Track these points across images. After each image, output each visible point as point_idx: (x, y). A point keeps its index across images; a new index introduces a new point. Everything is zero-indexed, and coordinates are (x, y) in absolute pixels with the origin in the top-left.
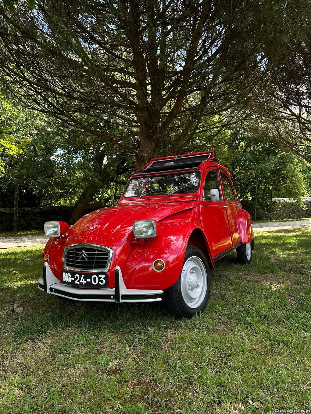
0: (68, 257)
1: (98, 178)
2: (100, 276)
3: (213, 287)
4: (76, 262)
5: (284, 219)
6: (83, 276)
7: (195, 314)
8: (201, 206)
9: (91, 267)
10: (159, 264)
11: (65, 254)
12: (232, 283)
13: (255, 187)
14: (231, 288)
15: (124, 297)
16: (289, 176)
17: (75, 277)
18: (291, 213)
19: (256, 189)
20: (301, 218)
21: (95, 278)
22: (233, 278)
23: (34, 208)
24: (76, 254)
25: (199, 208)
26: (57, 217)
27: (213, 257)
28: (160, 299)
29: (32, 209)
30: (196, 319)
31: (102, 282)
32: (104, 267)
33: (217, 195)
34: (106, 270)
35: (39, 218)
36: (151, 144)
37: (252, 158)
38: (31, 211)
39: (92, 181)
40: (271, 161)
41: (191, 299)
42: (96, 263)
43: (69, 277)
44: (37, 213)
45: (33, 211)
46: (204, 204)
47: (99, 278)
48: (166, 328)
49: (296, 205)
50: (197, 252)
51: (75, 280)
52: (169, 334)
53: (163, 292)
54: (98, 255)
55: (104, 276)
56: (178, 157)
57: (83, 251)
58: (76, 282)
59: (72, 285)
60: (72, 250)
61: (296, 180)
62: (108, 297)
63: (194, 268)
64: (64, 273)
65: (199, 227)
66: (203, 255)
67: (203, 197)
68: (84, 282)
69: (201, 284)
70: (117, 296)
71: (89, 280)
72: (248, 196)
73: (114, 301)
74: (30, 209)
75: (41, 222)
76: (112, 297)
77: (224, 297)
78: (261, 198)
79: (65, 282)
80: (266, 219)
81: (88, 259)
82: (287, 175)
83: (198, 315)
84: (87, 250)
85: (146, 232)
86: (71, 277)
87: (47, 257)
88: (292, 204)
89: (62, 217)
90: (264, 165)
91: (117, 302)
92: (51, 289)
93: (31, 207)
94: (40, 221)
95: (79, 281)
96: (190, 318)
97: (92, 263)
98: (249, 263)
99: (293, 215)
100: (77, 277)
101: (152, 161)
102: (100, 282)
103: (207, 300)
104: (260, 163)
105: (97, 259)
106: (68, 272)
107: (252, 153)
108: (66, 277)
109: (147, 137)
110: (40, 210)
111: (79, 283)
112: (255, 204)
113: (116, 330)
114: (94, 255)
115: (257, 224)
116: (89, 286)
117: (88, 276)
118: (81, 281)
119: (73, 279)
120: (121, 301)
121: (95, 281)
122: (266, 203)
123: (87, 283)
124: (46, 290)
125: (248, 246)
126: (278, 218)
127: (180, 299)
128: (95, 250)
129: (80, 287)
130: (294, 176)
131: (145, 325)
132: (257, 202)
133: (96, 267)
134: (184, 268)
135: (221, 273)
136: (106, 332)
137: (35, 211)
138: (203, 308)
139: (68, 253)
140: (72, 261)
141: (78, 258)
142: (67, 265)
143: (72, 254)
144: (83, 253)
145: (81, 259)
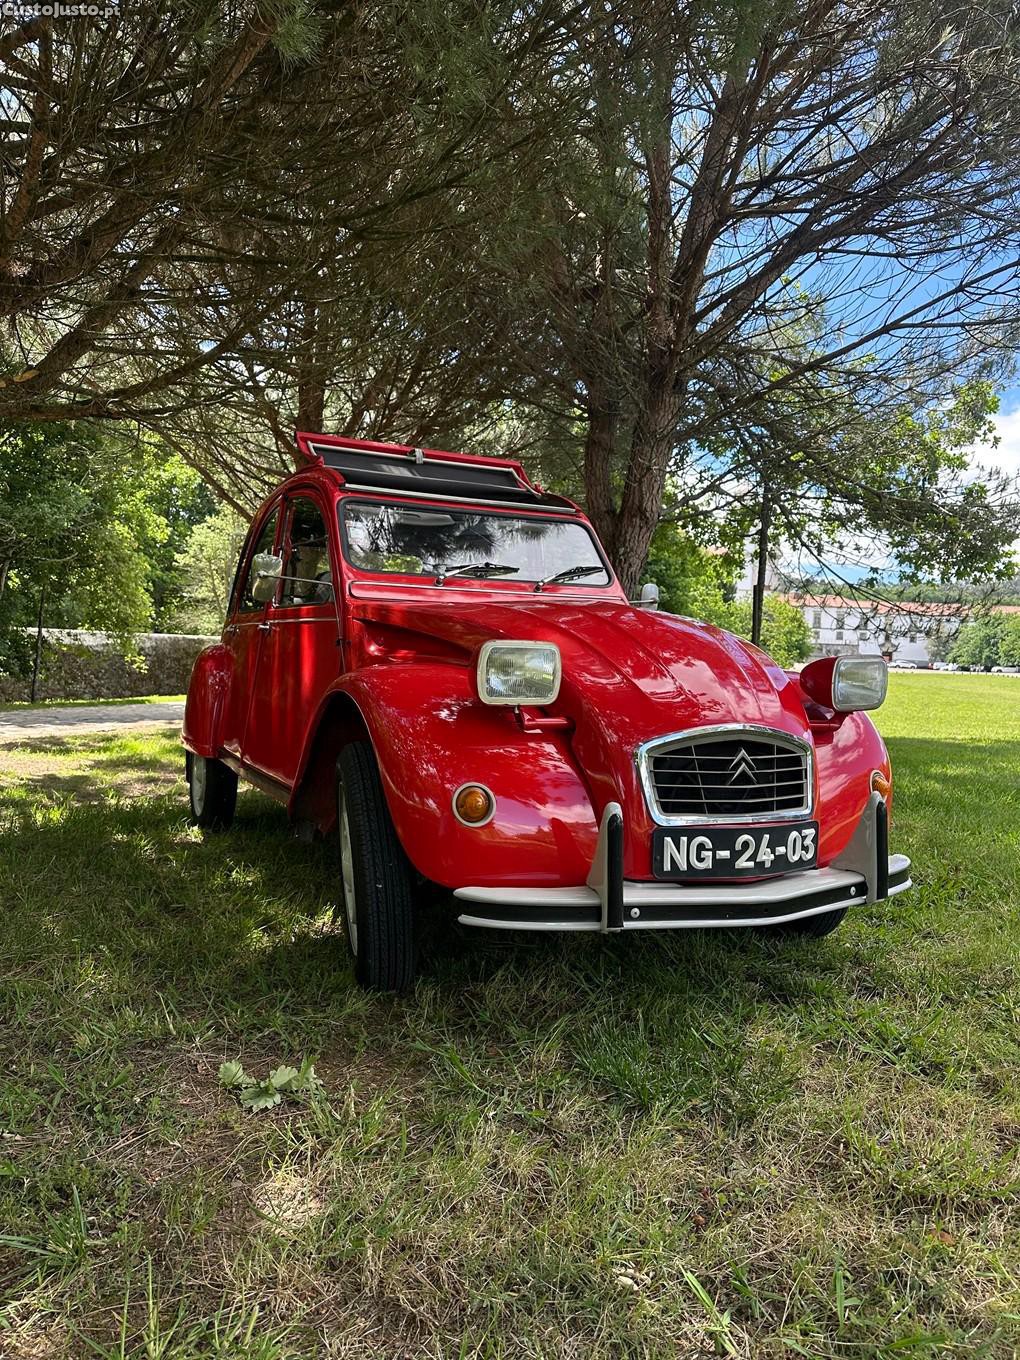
2: (803, 833)
6: (766, 838)
17: (737, 847)
21: (794, 841)
24: (706, 765)
31: (807, 850)
32: (799, 803)
34: (808, 813)
43: (700, 849)
47: (802, 840)
54: (780, 763)
55: (811, 831)
57: (743, 753)
64: (667, 840)
68: (768, 858)
71: (781, 850)
76: (853, 890)
79: (680, 875)
81: (759, 778)
84: (754, 748)
86: (713, 850)
92: (627, 911)
97: (770, 792)
100: (744, 845)
102: (804, 853)
105: (780, 777)
106: (691, 831)
114: (771, 763)
116: (783, 869)
118: (761, 857)
119: (725, 854)
123: (777, 859)
128: (770, 748)
133: (782, 806)
139: (661, 763)
140: (696, 793)
141: (724, 779)
142: (667, 808)
143: (689, 764)
144: (743, 759)
145: (738, 781)
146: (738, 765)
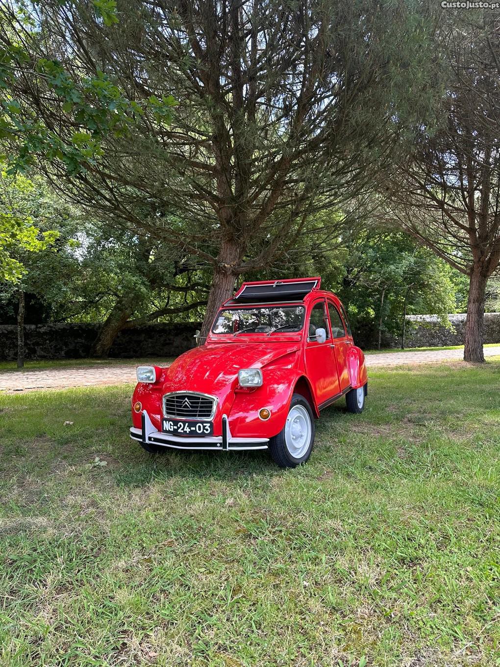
0: (167, 405)
1: (145, 284)
2: (204, 424)
3: (316, 439)
4: (178, 410)
5: (422, 347)
6: (187, 424)
7: (298, 464)
8: (305, 348)
9: (195, 416)
10: (265, 413)
11: (164, 400)
12: (339, 435)
13: (379, 300)
14: (336, 440)
15: (231, 445)
16: (430, 283)
17: (179, 426)
18: (433, 337)
19: (381, 302)
20: (448, 345)
21: (199, 427)
22: (339, 430)
23: (39, 325)
24: (177, 402)
25: (303, 349)
26: (76, 341)
27: (319, 405)
28: (266, 447)
29: (37, 327)
30: (299, 469)
31: (207, 430)
32: (209, 416)
33: (324, 336)
34: (211, 419)
35: (48, 342)
36: (236, 250)
37: (376, 255)
38: (36, 331)
39: (137, 289)
40: (404, 261)
41: (295, 449)
42: (200, 411)
43: (171, 425)
44: (45, 333)
45: (38, 330)
46: (309, 345)
47: (204, 427)
48: (271, 476)
49: (440, 327)
50: (301, 401)
51: (179, 428)
52: (275, 480)
53: (268, 440)
54: (202, 403)
55: (209, 425)
56: (278, 283)
57: (186, 399)
58: (180, 431)
59: (175, 433)
60: (173, 398)
61: (442, 289)
62: (214, 445)
63: (298, 418)
64: (164, 422)
65: (304, 374)
66: (308, 404)
67: (307, 337)
68: (188, 430)
69: (305, 434)
70: (224, 444)
71: (193, 429)
72: (369, 311)
73: (221, 448)
74: (33, 327)
75: (51, 349)
76: (218, 445)
77: (328, 449)
78: (389, 316)
79: (166, 431)
80: (395, 347)
81: (192, 407)
82: (428, 282)
83: (302, 465)
84: (189, 398)
85: (252, 380)
86: (173, 426)
87: (139, 405)
88: (435, 324)
89: (84, 341)
90: (392, 267)
91: (224, 449)
92: (150, 439)
93: (36, 324)
94: (50, 346)
95: (183, 429)
96: (294, 467)
97: (196, 411)
98: (361, 412)
99: (436, 341)
100: (180, 425)
101: (245, 285)
102: (205, 431)
103: (311, 452)
104: (387, 263)
105: (201, 407)
106: (169, 420)
107: (377, 249)
108: (167, 426)
109: (229, 241)
110: (49, 329)
111: (182, 431)
112: (379, 325)
113: (223, 478)
114: (198, 403)
115: (381, 355)
116: (193, 434)
117: (192, 424)
118: (185, 430)
119: (176, 427)
120: (228, 448)
121: (199, 430)
122: (396, 323)
123: (192, 431)
124: (144, 440)
125: (360, 392)
126: (413, 346)
127: (284, 448)
128: (199, 398)
129: (184, 435)
130: (437, 283)
131: (250, 474)
132: (383, 322)
133: (200, 416)
134: (289, 418)
135: (326, 424)
136: (212, 478)
137: (42, 330)
138: (307, 458)
139: (168, 400)
140: (174, 410)
141: (180, 406)
142: (168, 413)
143: (173, 401)
144: (186, 401)
145: (184, 407)
146: (185, 402)
